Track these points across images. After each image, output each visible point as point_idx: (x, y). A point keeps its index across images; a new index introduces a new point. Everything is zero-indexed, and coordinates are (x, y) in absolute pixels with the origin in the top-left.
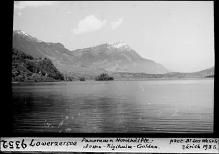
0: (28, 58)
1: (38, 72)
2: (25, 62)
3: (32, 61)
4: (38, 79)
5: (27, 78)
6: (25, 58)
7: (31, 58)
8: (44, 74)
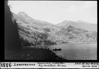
0: (86, 31)
1: (91, 37)
2: (85, 33)
3: (88, 33)
4: (92, 41)
5: (86, 40)
6: (85, 32)
7: (88, 31)
8: (94, 38)
